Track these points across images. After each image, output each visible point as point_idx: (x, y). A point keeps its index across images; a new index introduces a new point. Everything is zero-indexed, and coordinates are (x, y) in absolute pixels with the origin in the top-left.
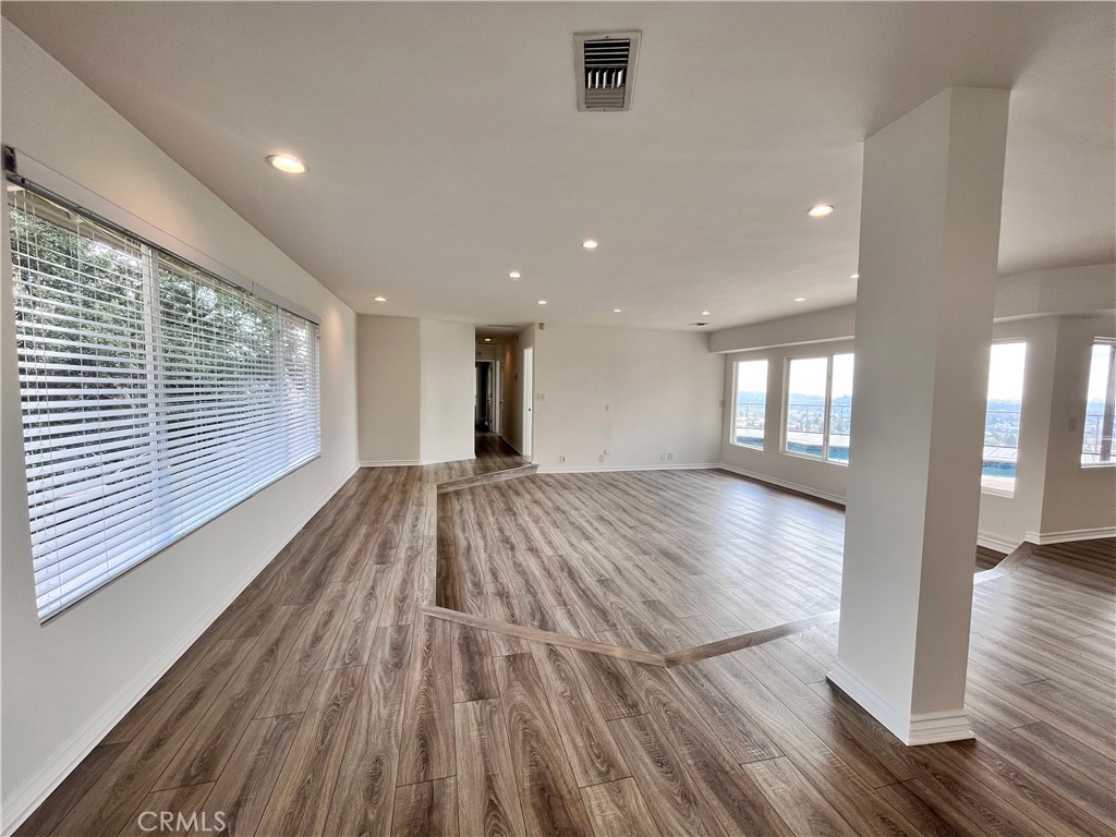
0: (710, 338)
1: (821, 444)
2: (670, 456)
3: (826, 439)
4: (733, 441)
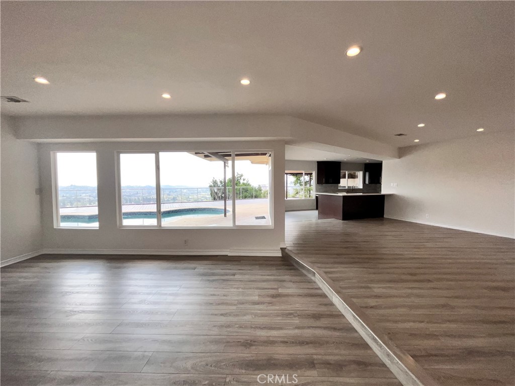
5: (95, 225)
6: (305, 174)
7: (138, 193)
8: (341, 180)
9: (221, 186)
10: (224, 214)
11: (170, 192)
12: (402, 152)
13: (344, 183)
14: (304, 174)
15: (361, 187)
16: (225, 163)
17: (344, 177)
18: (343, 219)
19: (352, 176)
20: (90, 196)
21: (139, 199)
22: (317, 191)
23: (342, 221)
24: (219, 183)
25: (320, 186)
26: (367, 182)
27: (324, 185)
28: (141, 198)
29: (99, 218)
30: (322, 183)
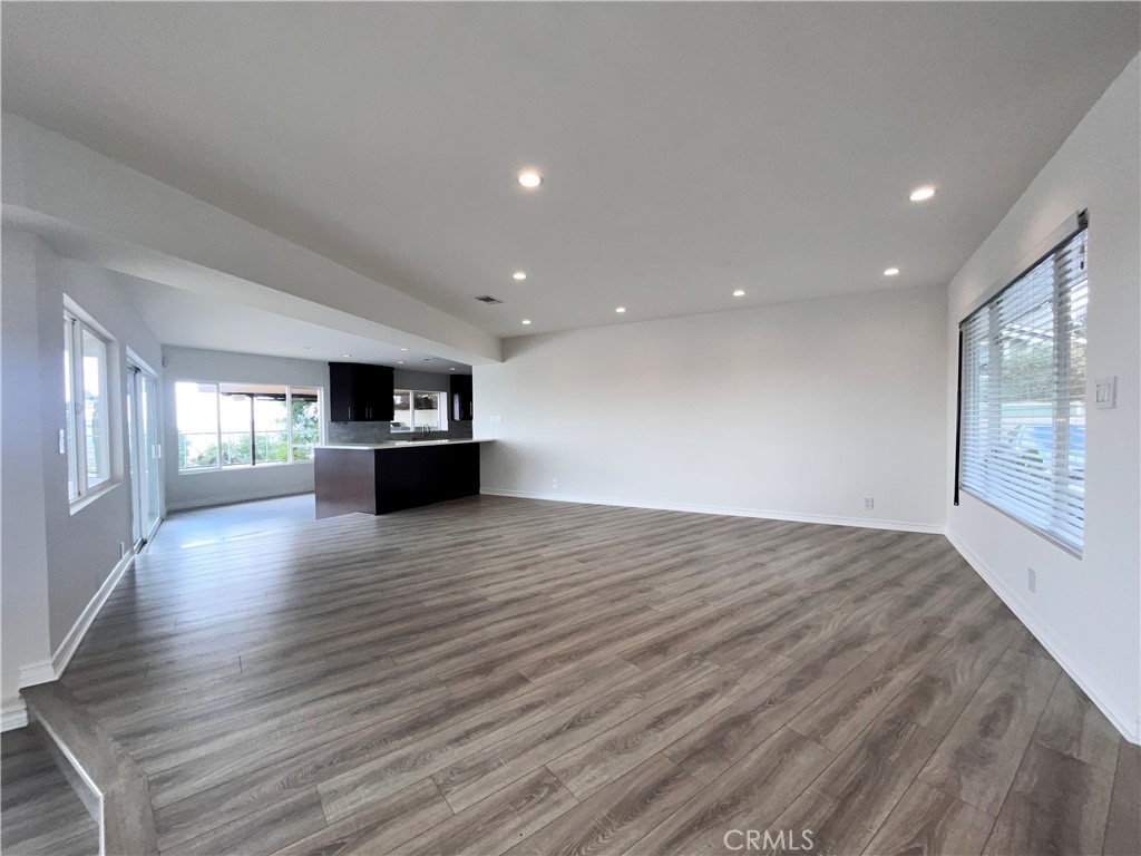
6: (293, 396)
8: (396, 412)
12: (508, 346)
13: (407, 418)
14: (288, 397)
15: (445, 427)
17: (405, 407)
18: (379, 512)
19: (425, 404)
22: (331, 439)
23: (373, 517)
25: (339, 428)
26: (457, 417)
27: (350, 423)
30: (346, 420)
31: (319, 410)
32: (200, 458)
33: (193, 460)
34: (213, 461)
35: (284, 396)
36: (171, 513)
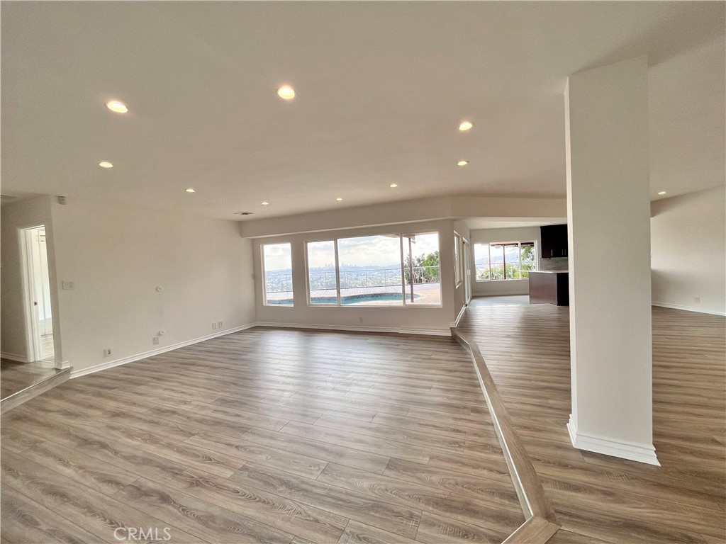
0: (241, 226)
1: (336, 296)
2: (220, 324)
3: (339, 292)
4: (265, 304)
5: (292, 305)
6: (522, 244)
7: (321, 278)
9: (418, 265)
10: (410, 300)
11: (358, 276)
14: (520, 245)
16: (410, 239)
18: (558, 305)
20: (273, 283)
21: (322, 285)
22: (541, 267)
23: (556, 307)
24: (416, 262)
25: (546, 261)
27: (552, 259)
28: (324, 284)
29: (295, 300)
30: (550, 257)
31: (536, 250)
32: (482, 275)
33: (479, 277)
34: (487, 277)
35: (517, 244)
36: (473, 297)
